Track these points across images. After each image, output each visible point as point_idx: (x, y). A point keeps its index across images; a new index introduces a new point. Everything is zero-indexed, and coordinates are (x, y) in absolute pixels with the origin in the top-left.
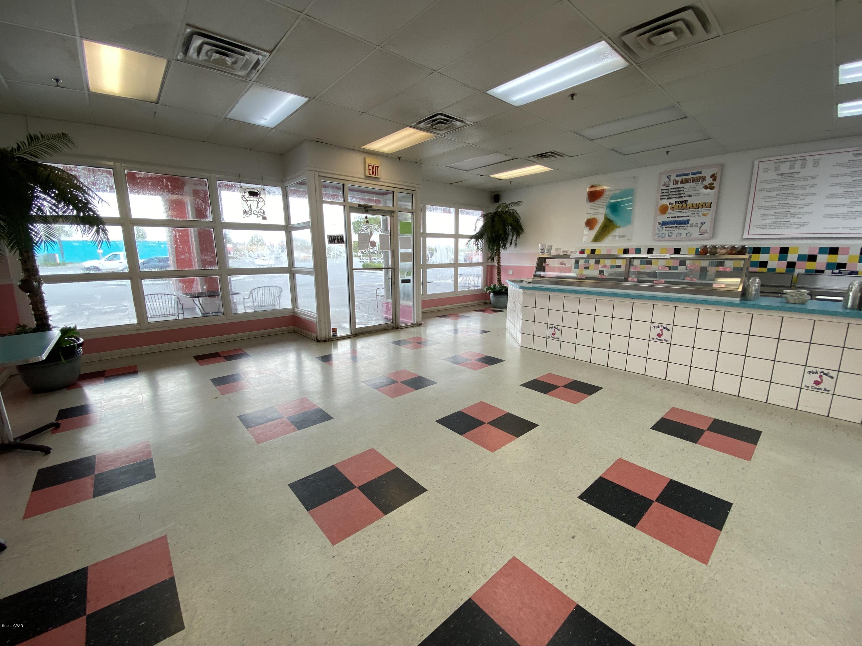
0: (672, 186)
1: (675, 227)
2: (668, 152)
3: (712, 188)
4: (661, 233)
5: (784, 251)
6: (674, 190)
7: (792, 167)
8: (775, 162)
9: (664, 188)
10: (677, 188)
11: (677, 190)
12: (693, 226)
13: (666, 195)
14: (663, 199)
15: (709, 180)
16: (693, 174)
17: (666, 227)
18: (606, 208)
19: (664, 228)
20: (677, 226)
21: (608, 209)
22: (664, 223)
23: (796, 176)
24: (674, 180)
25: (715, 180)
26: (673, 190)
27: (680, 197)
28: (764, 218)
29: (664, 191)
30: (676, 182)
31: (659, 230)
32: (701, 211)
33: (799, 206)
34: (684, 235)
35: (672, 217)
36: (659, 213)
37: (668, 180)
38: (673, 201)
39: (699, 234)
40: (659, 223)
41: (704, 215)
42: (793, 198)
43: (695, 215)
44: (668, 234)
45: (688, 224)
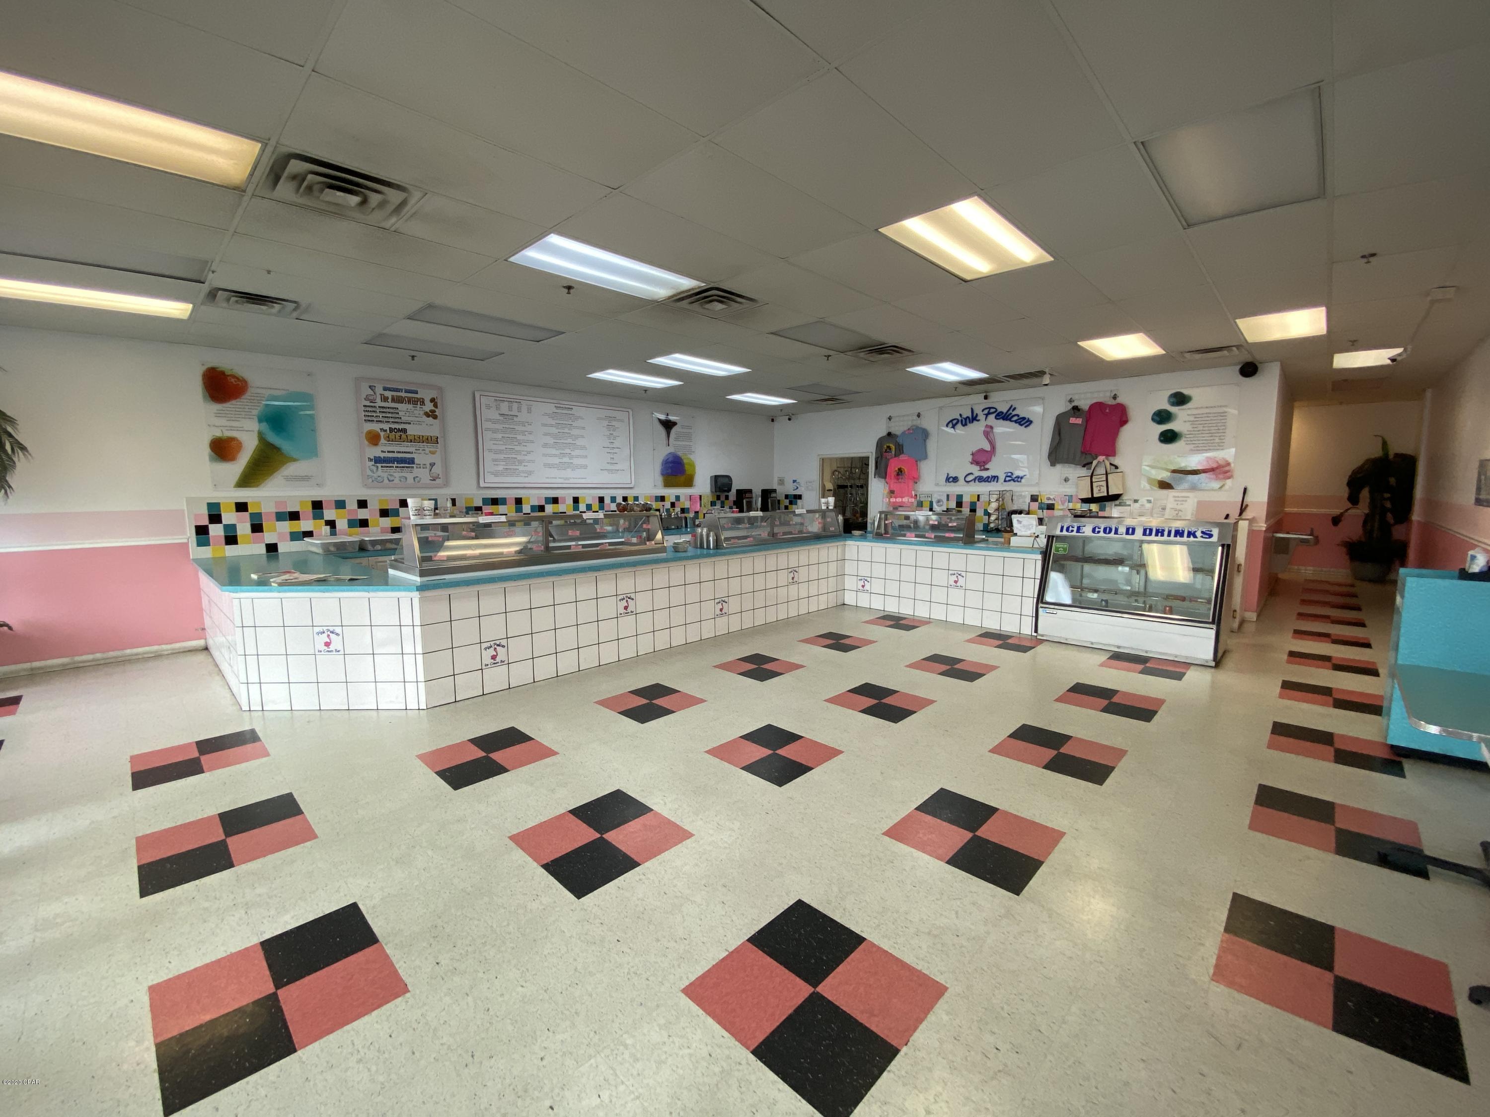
0: (379, 403)
1: (396, 467)
2: (413, 357)
3: (435, 417)
4: (375, 475)
5: (519, 501)
6: (384, 410)
7: (510, 409)
8: (495, 400)
9: (368, 403)
10: (389, 408)
11: (388, 410)
12: (420, 468)
13: (373, 416)
14: (369, 421)
15: (429, 406)
16: (407, 391)
17: (382, 467)
18: (260, 421)
19: (380, 468)
20: (399, 465)
21: (264, 424)
22: (377, 460)
23: (515, 419)
24: (381, 395)
25: (436, 406)
26: (382, 410)
27: (395, 422)
28: (496, 463)
29: (370, 409)
30: (385, 399)
31: (372, 471)
32: (428, 448)
33: (523, 453)
34: (410, 480)
35: (388, 452)
36: (366, 442)
37: (372, 393)
38: (386, 427)
39: (431, 480)
40: (370, 460)
41: (433, 453)
42: (517, 443)
43: (420, 451)
44: (388, 478)
45: (413, 463)
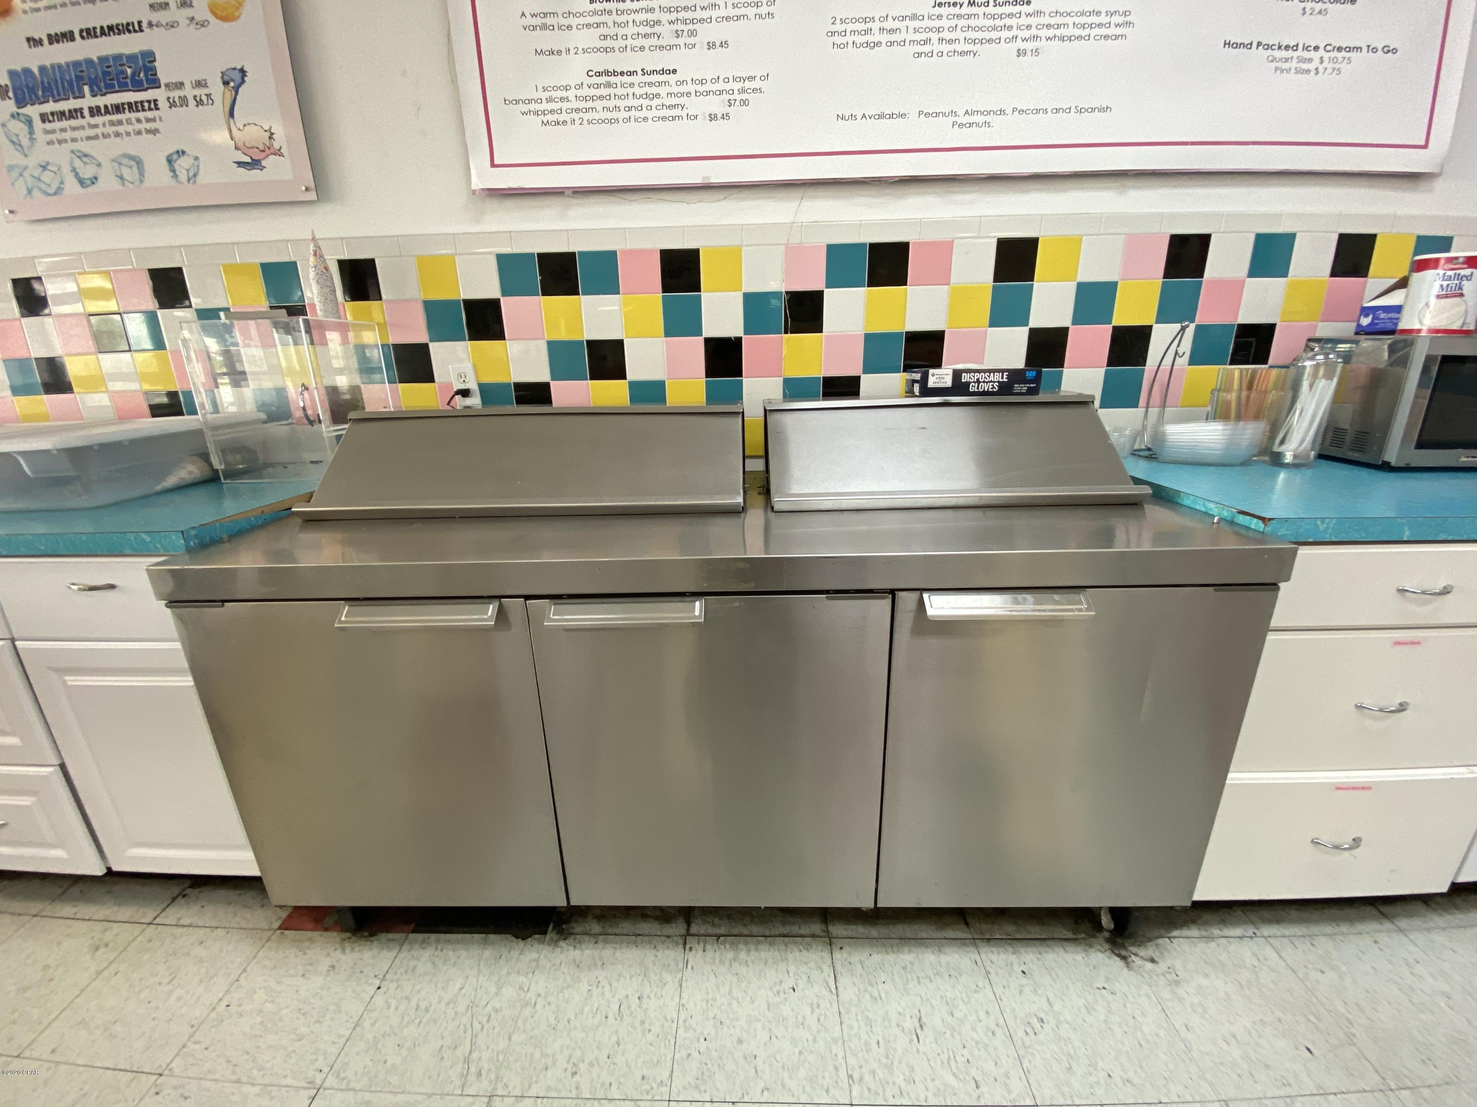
1: (95, 111)
4: (32, 162)
5: (681, 271)
12: (184, 101)
17: (44, 118)
19: (37, 121)
20: (101, 101)
22: (23, 88)
31: (16, 144)
34: (157, 173)
35: (51, 41)
39: (240, 164)
41: (224, 13)
43: (174, 14)
44: (74, 170)
45: (154, 83)
